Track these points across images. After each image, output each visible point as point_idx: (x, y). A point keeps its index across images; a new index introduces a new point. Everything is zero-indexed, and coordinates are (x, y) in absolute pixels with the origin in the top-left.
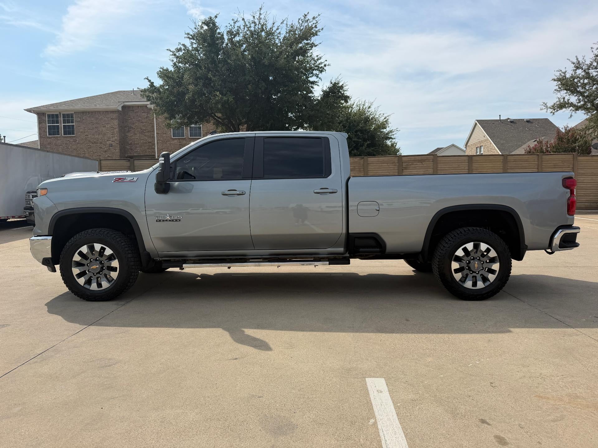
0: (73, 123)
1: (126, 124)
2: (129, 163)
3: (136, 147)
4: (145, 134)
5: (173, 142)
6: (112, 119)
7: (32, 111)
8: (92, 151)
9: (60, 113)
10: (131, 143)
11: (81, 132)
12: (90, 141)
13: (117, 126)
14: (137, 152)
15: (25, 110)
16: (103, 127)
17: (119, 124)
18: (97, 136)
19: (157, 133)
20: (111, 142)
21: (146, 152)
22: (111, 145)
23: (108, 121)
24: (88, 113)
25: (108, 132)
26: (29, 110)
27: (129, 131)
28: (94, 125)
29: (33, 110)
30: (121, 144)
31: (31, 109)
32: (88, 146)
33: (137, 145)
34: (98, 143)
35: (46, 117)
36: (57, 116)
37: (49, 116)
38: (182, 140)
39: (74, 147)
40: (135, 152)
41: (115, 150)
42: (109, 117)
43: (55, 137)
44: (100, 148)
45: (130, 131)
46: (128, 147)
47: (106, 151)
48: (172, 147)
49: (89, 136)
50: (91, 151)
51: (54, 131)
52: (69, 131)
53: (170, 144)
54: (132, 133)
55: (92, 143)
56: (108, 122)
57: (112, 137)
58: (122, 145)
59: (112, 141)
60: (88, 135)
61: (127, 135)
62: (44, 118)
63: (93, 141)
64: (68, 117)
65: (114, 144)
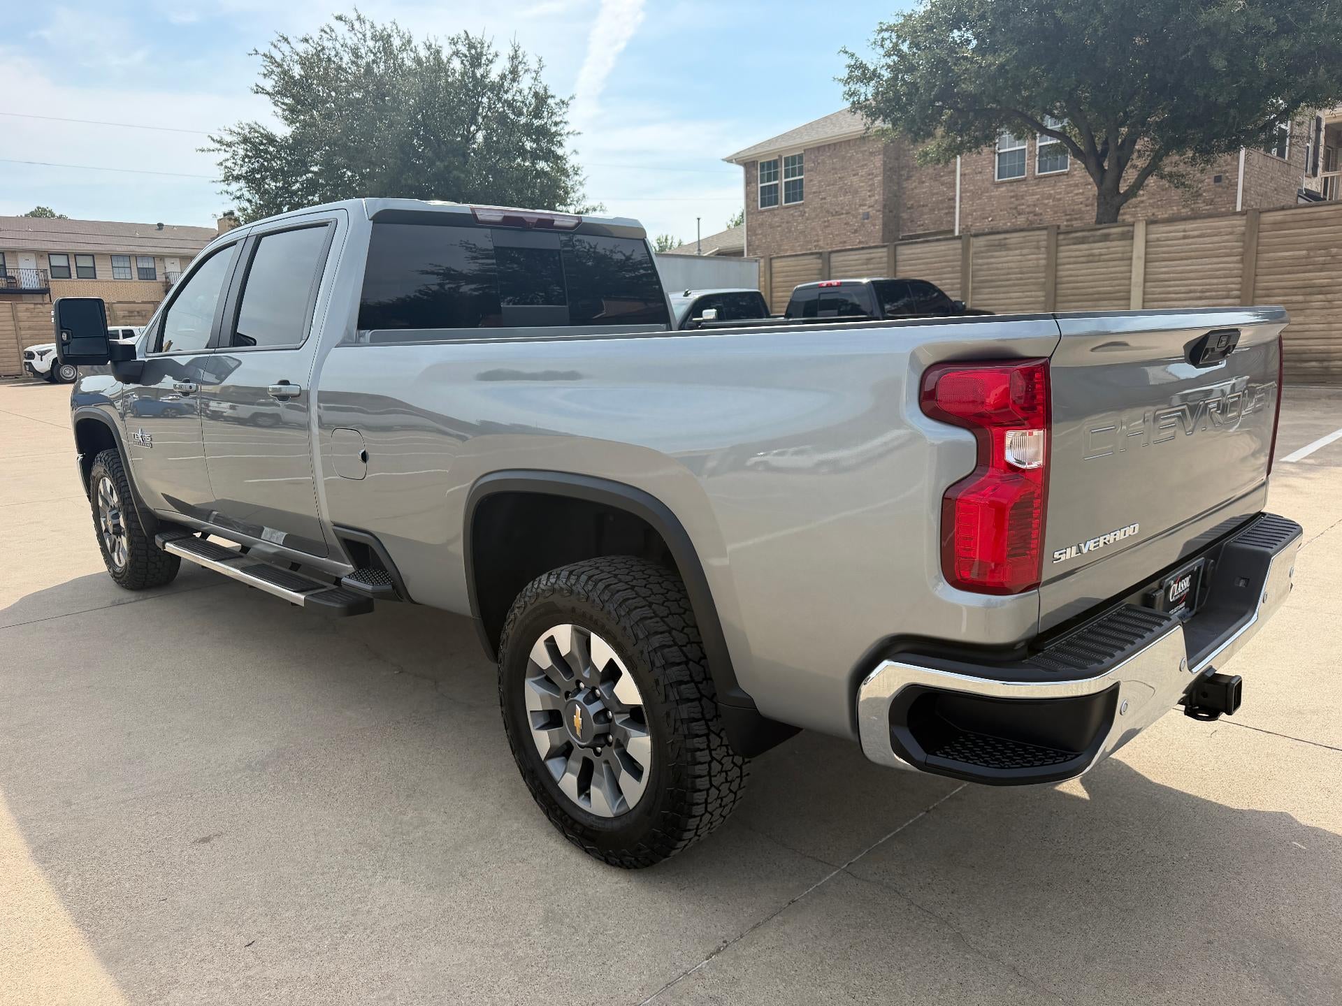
0: (801, 174)
1: (904, 161)
2: (820, 261)
3: (922, 214)
4: (943, 178)
5: (997, 193)
6: (871, 153)
7: (734, 161)
8: (832, 234)
9: (780, 157)
10: (912, 205)
11: (814, 193)
12: (828, 212)
13: (880, 168)
14: (922, 225)
15: (723, 160)
16: (854, 175)
17: (885, 164)
18: (841, 198)
19: (961, 175)
20: (866, 207)
21: (942, 223)
22: (867, 216)
23: (864, 160)
24: (827, 149)
25: (862, 187)
26: (729, 160)
27: (909, 178)
28: (836, 174)
29: (735, 159)
30: (887, 211)
31: (731, 156)
32: (825, 222)
33: (924, 208)
34: (842, 214)
35: (757, 169)
36: (775, 162)
37: (762, 165)
38: (1018, 183)
39: (801, 227)
40: (919, 226)
41: (874, 225)
42: (865, 151)
43: (769, 210)
44: (846, 224)
45: (911, 177)
46: (905, 216)
47: (856, 231)
48: (993, 205)
49: (829, 199)
50: (829, 234)
51: (769, 196)
52: (795, 191)
53: (990, 198)
54: (915, 181)
55: (833, 216)
56: (863, 163)
57: (870, 196)
58: (891, 212)
59: (869, 207)
60: (825, 199)
61: (906, 188)
62: (754, 172)
63: (835, 209)
64: (795, 163)
65: (872, 212)
